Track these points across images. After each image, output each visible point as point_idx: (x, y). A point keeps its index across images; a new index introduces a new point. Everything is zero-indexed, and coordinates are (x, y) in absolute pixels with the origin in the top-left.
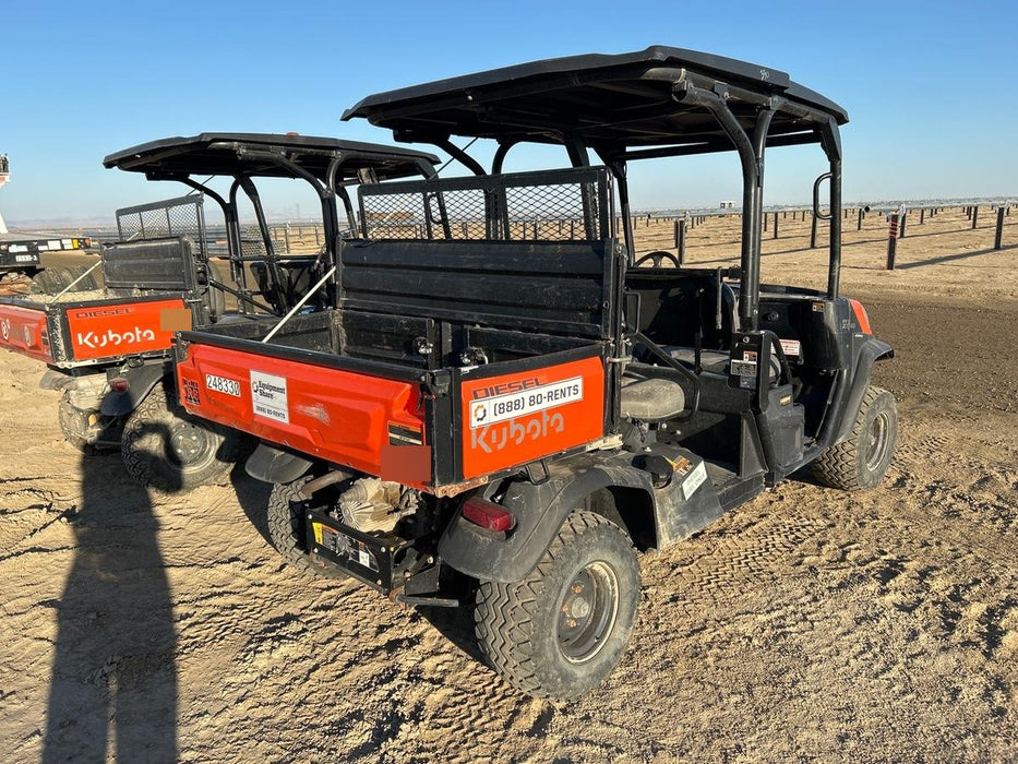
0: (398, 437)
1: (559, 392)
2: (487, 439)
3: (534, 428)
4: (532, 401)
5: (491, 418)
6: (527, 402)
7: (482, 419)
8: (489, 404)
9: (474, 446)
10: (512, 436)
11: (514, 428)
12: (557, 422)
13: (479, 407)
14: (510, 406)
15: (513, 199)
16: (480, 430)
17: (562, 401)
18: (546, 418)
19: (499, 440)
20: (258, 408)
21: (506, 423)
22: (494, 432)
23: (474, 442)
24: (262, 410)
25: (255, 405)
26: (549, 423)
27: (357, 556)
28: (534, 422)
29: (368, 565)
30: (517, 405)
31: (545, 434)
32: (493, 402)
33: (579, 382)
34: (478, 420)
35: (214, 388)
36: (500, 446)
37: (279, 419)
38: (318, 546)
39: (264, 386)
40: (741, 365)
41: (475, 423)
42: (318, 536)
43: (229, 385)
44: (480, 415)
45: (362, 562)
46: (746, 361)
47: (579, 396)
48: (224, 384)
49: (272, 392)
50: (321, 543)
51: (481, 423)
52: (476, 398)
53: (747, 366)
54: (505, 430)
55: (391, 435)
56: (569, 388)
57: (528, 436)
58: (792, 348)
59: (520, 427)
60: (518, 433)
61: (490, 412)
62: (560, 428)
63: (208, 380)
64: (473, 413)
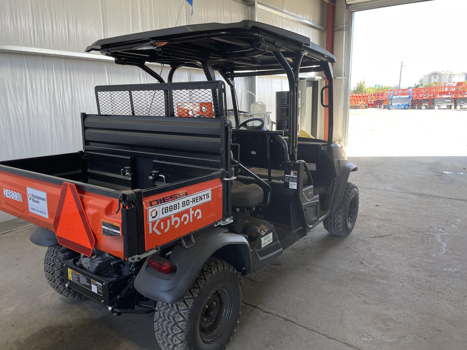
0: (107, 228)
1: (199, 198)
2: (158, 227)
3: (185, 218)
4: (184, 204)
5: (161, 216)
6: (181, 205)
7: (155, 217)
8: (159, 208)
9: (151, 232)
10: (173, 224)
11: (173, 220)
12: (198, 213)
13: (153, 210)
14: (171, 208)
15: (176, 96)
16: (153, 223)
17: (200, 202)
18: (192, 212)
19: (165, 226)
20: (32, 209)
21: (169, 218)
22: (162, 223)
23: (151, 229)
24: (34, 209)
25: (30, 207)
26: (193, 215)
27: (90, 287)
28: (186, 215)
29: (96, 292)
30: (175, 207)
31: (191, 221)
32: (161, 207)
33: (209, 191)
34: (153, 217)
35: (8, 196)
36: (166, 231)
37: (43, 215)
38: (70, 281)
39: (34, 196)
40: (290, 177)
41: (151, 219)
42: (70, 276)
43: (16, 195)
44: (154, 214)
45: (93, 290)
46: (292, 175)
47: (210, 199)
48: (13, 194)
49: (39, 200)
50: (71, 280)
51: (154, 219)
52: (151, 205)
53: (293, 178)
54: (168, 221)
55: (103, 227)
56: (204, 195)
57: (182, 223)
58: (312, 167)
59: (177, 219)
60: (176, 222)
61: (160, 213)
62: (200, 217)
63: (4, 192)
64: (150, 214)
